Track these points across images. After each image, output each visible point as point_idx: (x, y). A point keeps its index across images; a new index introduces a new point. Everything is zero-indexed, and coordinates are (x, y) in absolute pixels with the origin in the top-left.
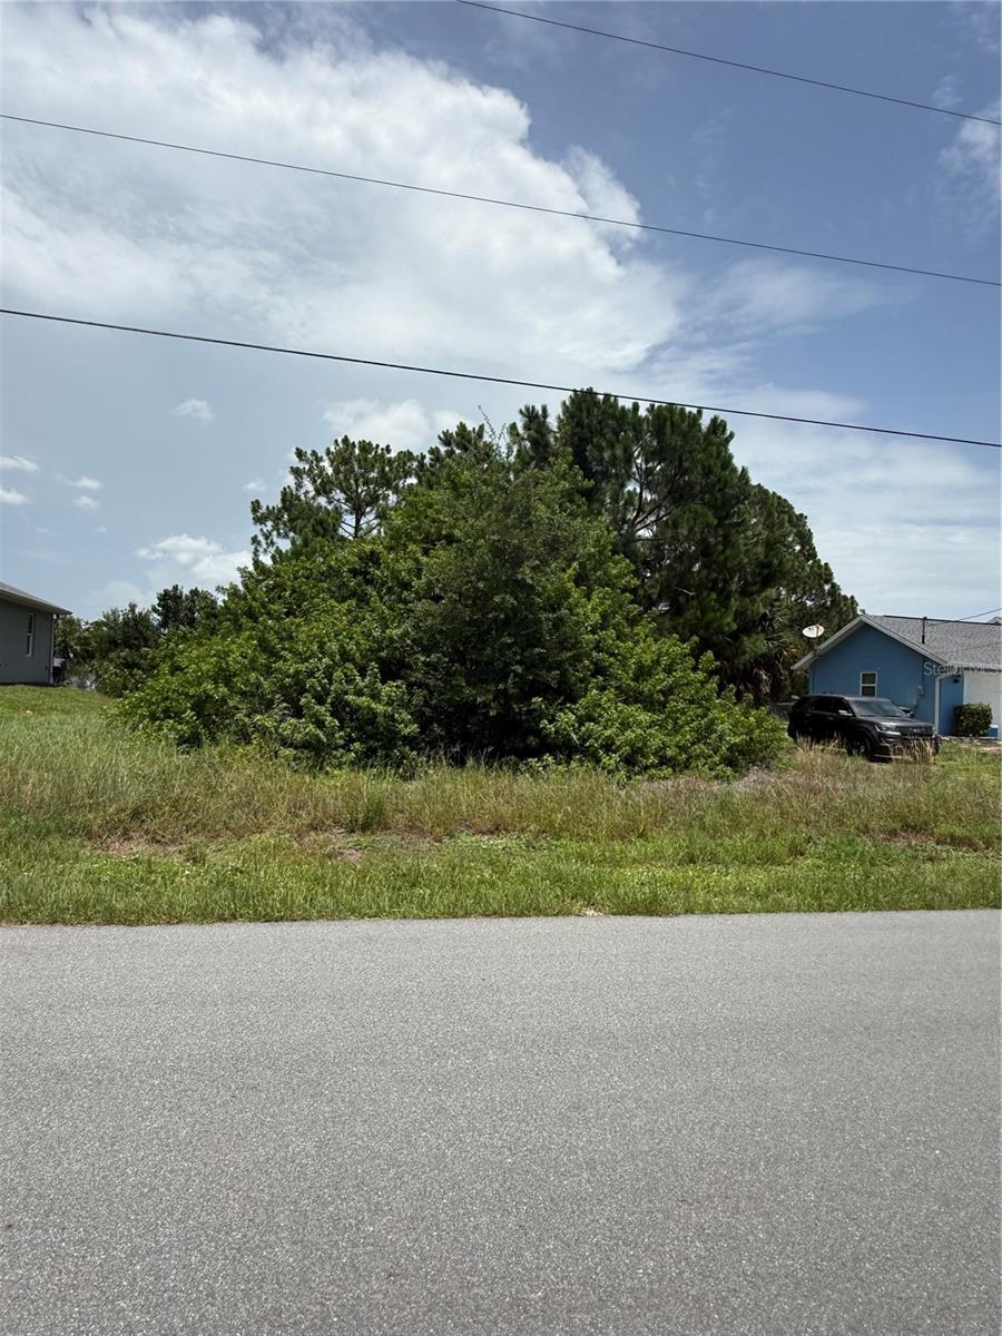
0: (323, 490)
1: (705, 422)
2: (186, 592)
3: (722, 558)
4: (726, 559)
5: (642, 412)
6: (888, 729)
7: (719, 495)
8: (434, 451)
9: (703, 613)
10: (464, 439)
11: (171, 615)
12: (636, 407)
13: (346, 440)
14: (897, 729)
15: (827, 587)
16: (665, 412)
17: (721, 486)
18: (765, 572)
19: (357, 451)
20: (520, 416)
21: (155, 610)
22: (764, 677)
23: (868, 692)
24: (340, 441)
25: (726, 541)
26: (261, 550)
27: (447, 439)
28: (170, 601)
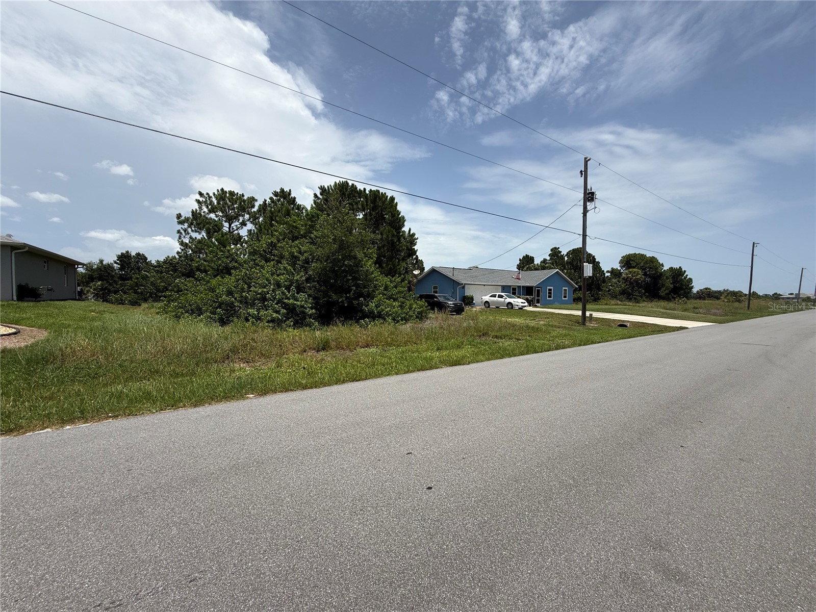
0: (212, 211)
1: (388, 197)
2: (133, 254)
8: (271, 198)
10: (284, 195)
11: (125, 265)
12: (364, 190)
13: (222, 189)
21: (115, 262)
23: (436, 292)
24: (219, 190)
26: (183, 236)
27: (276, 194)
28: (124, 258)
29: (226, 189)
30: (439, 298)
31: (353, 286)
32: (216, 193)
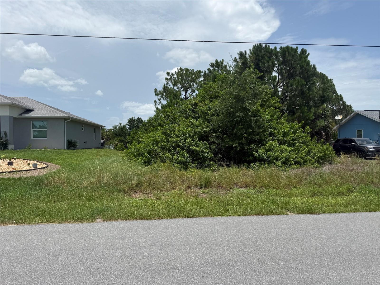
0: (175, 84)
1: (299, 51)
2: (136, 118)
3: (308, 95)
4: (309, 95)
5: (278, 50)
6: (370, 148)
7: (306, 75)
8: (209, 69)
9: (303, 113)
10: (218, 65)
11: (132, 126)
12: (276, 48)
13: (181, 69)
14: (374, 148)
15: (341, 103)
16: (286, 49)
17: (307, 71)
18: (323, 99)
19: (184, 72)
20: (238, 55)
21: (127, 125)
22: (323, 133)
23: (360, 136)
24: (179, 69)
25: (309, 89)
26: (157, 104)
27: (212, 65)
28: (131, 122)
29: (183, 68)
30: (357, 141)
31: (244, 134)
32: (177, 72)
